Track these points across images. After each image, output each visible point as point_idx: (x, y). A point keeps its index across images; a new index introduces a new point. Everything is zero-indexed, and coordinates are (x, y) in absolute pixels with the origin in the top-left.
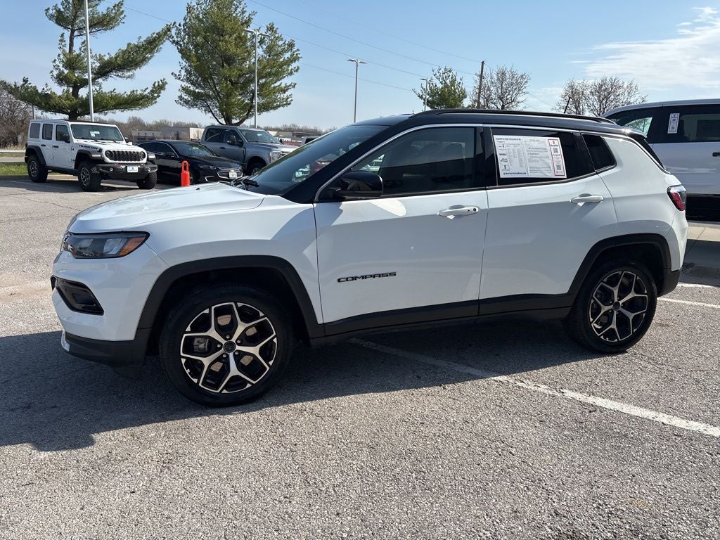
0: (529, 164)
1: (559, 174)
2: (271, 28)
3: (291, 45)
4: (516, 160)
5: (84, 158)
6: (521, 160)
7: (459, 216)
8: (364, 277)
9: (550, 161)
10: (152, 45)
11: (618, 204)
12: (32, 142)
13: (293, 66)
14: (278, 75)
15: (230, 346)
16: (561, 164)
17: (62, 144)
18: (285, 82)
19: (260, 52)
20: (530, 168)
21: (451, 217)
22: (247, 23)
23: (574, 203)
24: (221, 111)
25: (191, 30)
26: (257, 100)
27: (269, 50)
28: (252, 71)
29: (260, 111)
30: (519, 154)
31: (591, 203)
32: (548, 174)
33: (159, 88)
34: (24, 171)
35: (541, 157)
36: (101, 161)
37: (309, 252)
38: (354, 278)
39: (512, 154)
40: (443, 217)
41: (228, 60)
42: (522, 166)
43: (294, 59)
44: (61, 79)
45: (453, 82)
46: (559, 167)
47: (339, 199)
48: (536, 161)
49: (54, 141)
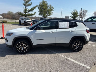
2: (50, 5)
3: (53, 7)
5: (25, 22)
9: (67, 25)
10: (35, 7)
11: (77, 32)
12: (20, 20)
13: (53, 10)
14: (51, 11)
15: (22, 47)
17: (23, 20)
18: (52, 12)
19: (49, 8)
20: (64, 26)
22: (47, 4)
23: (70, 31)
24: (43, 16)
25: (40, 6)
26: (48, 14)
27: (50, 8)
28: (47, 11)
29: (48, 16)
31: (72, 31)
33: (35, 13)
34: (19, 23)
36: (27, 22)
37: (32, 36)
40: (50, 32)
41: (44, 9)
42: (62, 26)
43: (53, 9)
44: (24, 12)
45: (76, 12)
47: (36, 30)
49: (22, 20)
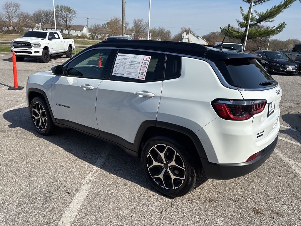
0: (128, 70)
1: (141, 77)
4: (122, 67)
6: (124, 67)
7: (88, 89)
8: (62, 105)
9: (139, 70)
11: (163, 101)
16: (144, 72)
20: (127, 72)
21: (85, 89)
23: (137, 94)
30: (125, 63)
31: (146, 97)
32: (135, 76)
35: (135, 67)
38: (60, 105)
39: (122, 63)
42: (123, 70)
46: (142, 73)
48: (132, 68)
